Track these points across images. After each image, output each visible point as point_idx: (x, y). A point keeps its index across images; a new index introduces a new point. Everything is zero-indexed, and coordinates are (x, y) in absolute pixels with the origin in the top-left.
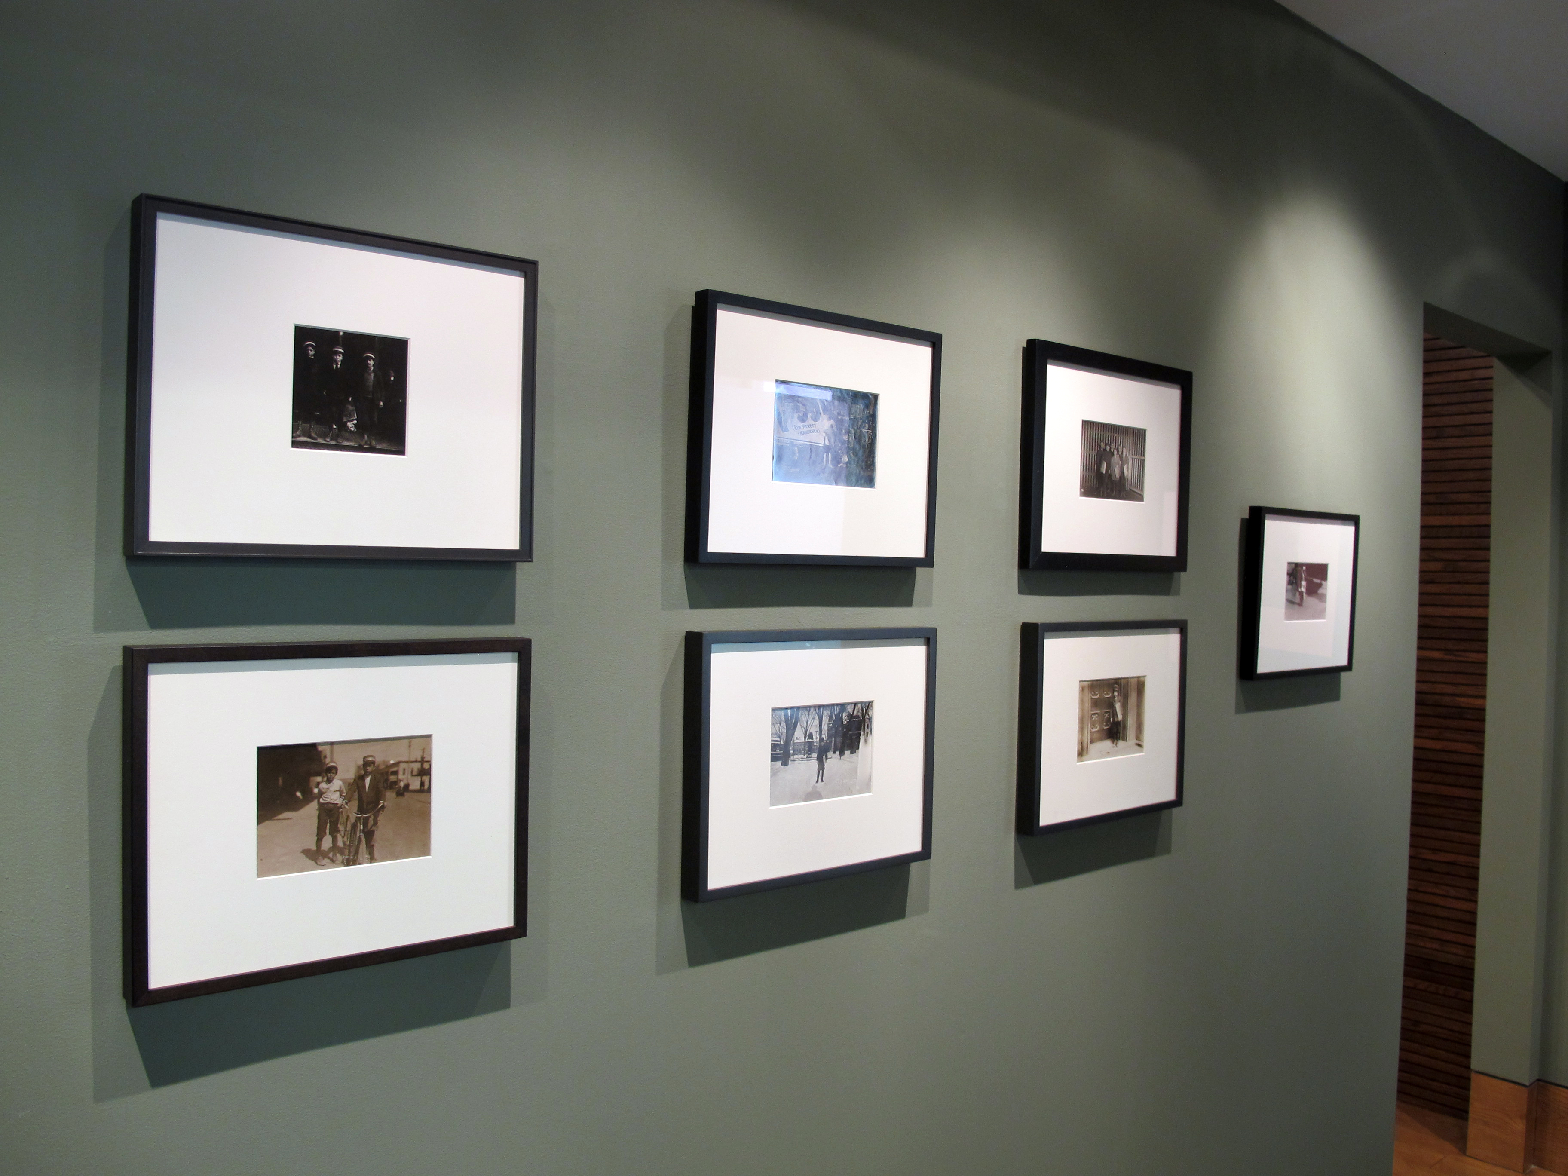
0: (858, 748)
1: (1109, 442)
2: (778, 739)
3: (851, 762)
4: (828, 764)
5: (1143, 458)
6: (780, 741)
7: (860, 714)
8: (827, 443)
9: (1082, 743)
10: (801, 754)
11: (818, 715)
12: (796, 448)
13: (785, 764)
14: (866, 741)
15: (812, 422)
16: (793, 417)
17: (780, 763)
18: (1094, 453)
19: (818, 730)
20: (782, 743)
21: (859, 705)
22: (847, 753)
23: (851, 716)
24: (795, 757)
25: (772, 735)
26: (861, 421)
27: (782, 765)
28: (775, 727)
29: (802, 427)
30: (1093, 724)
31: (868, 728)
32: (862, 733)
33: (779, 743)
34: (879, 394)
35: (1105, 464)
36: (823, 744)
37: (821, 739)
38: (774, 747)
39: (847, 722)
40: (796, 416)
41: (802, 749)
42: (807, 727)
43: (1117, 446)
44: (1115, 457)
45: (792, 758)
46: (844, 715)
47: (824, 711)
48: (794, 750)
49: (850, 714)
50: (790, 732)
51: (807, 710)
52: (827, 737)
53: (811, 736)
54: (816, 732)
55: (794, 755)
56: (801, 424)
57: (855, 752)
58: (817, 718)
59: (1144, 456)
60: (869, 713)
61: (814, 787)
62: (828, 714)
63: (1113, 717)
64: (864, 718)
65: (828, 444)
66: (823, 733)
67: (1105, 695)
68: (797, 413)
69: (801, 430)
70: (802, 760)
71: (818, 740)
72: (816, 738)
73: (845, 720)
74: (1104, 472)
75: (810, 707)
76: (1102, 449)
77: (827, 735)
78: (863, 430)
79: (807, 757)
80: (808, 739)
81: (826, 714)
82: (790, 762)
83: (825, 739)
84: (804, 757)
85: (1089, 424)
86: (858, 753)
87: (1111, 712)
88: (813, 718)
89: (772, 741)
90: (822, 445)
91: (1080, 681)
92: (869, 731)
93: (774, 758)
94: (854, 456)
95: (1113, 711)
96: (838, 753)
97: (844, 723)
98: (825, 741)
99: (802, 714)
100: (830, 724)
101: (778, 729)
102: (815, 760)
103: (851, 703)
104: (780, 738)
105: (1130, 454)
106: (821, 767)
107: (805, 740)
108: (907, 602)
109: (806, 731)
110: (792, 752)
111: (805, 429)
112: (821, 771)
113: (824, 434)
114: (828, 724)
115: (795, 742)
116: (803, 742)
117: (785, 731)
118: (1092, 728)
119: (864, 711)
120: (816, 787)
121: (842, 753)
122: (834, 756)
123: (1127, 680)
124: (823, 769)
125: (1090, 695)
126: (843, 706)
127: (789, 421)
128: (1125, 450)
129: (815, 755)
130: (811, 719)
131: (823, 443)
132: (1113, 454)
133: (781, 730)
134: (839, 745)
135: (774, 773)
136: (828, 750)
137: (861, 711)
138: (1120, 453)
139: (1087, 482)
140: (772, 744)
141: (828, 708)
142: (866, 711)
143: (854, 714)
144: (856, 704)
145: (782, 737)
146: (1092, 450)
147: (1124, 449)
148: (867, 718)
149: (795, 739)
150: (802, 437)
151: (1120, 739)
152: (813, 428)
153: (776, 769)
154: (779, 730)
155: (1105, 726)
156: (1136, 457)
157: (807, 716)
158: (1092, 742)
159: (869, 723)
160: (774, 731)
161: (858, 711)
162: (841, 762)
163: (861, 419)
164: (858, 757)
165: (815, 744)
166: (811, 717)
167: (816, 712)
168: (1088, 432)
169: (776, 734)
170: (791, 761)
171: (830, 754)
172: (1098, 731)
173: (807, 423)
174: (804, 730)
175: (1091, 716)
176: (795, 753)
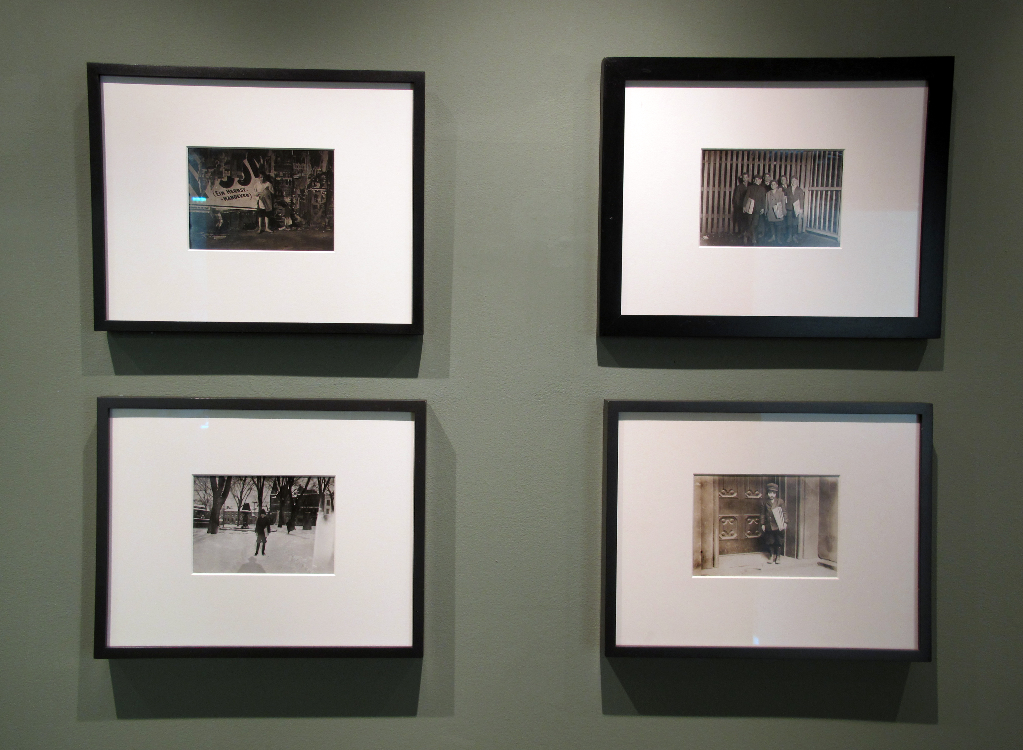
0: (314, 524)
1: (761, 174)
2: (204, 506)
3: (305, 538)
4: (270, 537)
5: (838, 189)
6: (205, 508)
7: (316, 489)
8: (262, 206)
9: (702, 552)
10: (234, 523)
11: (257, 486)
12: (220, 215)
13: (213, 531)
14: (325, 518)
15: (240, 187)
16: (213, 184)
17: (206, 530)
18: (730, 190)
19: (257, 500)
20: (208, 510)
21: (316, 480)
22: (298, 528)
23: (302, 490)
24: (226, 526)
25: (194, 501)
26: (310, 180)
27: (208, 532)
28: (199, 494)
29: (226, 192)
30: (725, 530)
31: (328, 504)
32: (320, 509)
33: (205, 510)
34: (334, 149)
35: (753, 202)
36: (263, 516)
37: (262, 511)
38: (197, 513)
39: (297, 495)
40: (217, 182)
41: (235, 519)
42: (241, 496)
43: (777, 177)
44: (774, 191)
45: (221, 526)
46: (293, 488)
47: (265, 483)
48: (224, 519)
49: (300, 487)
50: (219, 500)
51: (241, 480)
52: (269, 510)
53: (247, 506)
54: (255, 503)
55: (223, 523)
56: (224, 190)
57: (310, 529)
58: (255, 488)
59: (839, 184)
60: (330, 489)
61: (251, 559)
62: (270, 485)
63: (767, 523)
64: (322, 495)
65: (264, 208)
66: (264, 504)
67: (749, 495)
68: (219, 178)
69: (224, 196)
70: (235, 530)
71: (257, 510)
72: (254, 509)
73: (295, 494)
74: (751, 212)
75: (246, 477)
76: (746, 184)
77: (269, 507)
78: (313, 190)
79: (242, 528)
80: (242, 510)
81: (268, 486)
82: (218, 531)
83: (266, 511)
84: (238, 527)
85: (718, 153)
86: (315, 529)
87: (763, 517)
88: (251, 489)
89: (195, 507)
90: (256, 210)
91: (695, 475)
92: (330, 507)
93: (197, 524)
94: (301, 218)
95: (766, 518)
96: (285, 527)
97: (293, 497)
98: (267, 513)
99: (234, 483)
100: (274, 496)
101: (202, 496)
102: (253, 531)
103: (304, 477)
104: (206, 505)
105: (807, 185)
106: (262, 539)
107: (239, 510)
108: (413, 373)
109: (241, 501)
110: (221, 520)
111: (229, 195)
112: (261, 544)
113: (258, 198)
114: (271, 496)
115: (225, 511)
116: (236, 512)
117: (212, 499)
118: (723, 535)
119: (323, 486)
120: (256, 559)
121: (291, 528)
122: (279, 529)
123: (797, 478)
124: (265, 541)
125: (717, 493)
126: (291, 480)
127: (209, 187)
128: (795, 183)
129: (253, 527)
130: (247, 488)
131: (256, 207)
132: (769, 188)
133: (206, 498)
134: (287, 519)
135: (197, 540)
136: (272, 522)
137: (317, 486)
138: (785, 186)
139: (715, 227)
140: (194, 511)
141: (270, 480)
142: (325, 486)
143: (309, 488)
144: (310, 478)
145: (208, 504)
146: (725, 186)
147: (794, 180)
148: (327, 494)
149: (226, 508)
150: (226, 203)
151: (783, 554)
152: (241, 193)
153: (201, 536)
154: (204, 497)
155: (749, 534)
156: (822, 189)
157: (242, 485)
158: (722, 552)
159: (330, 499)
160: (198, 497)
161: (314, 486)
162: (290, 537)
163: (309, 178)
164: (314, 533)
165: (253, 515)
166: (247, 487)
167: (254, 483)
168: (715, 164)
169: (201, 501)
170: (220, 529)
171: (273, 527)
172: (736, 540)
173: (233, 188)
174: (237, 499)
175: (720, 520)
176: (225, 522)
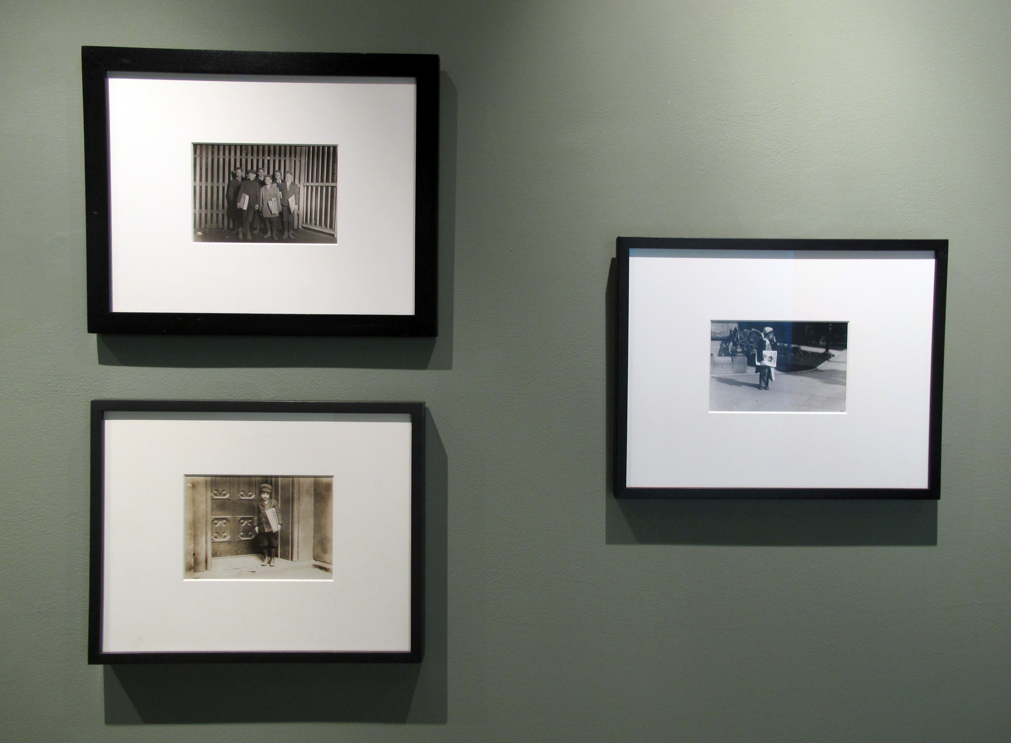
1: (255, 169)
5: (331, 184)
9: (194, 554)
18: (223, 185)
30: (218, 532)
35: (247, 197)
43: (271, 172)
44: (268, 187)
59: (334, 180)
63: (260, 524)
67: (242, 496)
74: (245, 208)
76: (239, 179)
85: (210, 147)
87: (256, 518)
91: (187, 476)
95: (259, 519)
105: (302, 181)
118: (216, 537)
123: (291, 479)
125: (210, 494)
128: (289, 179)
132: (263, 184)
138: (279, 181)
139: (209, 223)
146: (218, 181)
147: (288, 175)
151: (277, 556)
155: (242, 536)
156: (317, 184)
158: (214, 555)
168: (207, 158)
172: (229, 542)
175: (212, 521)
